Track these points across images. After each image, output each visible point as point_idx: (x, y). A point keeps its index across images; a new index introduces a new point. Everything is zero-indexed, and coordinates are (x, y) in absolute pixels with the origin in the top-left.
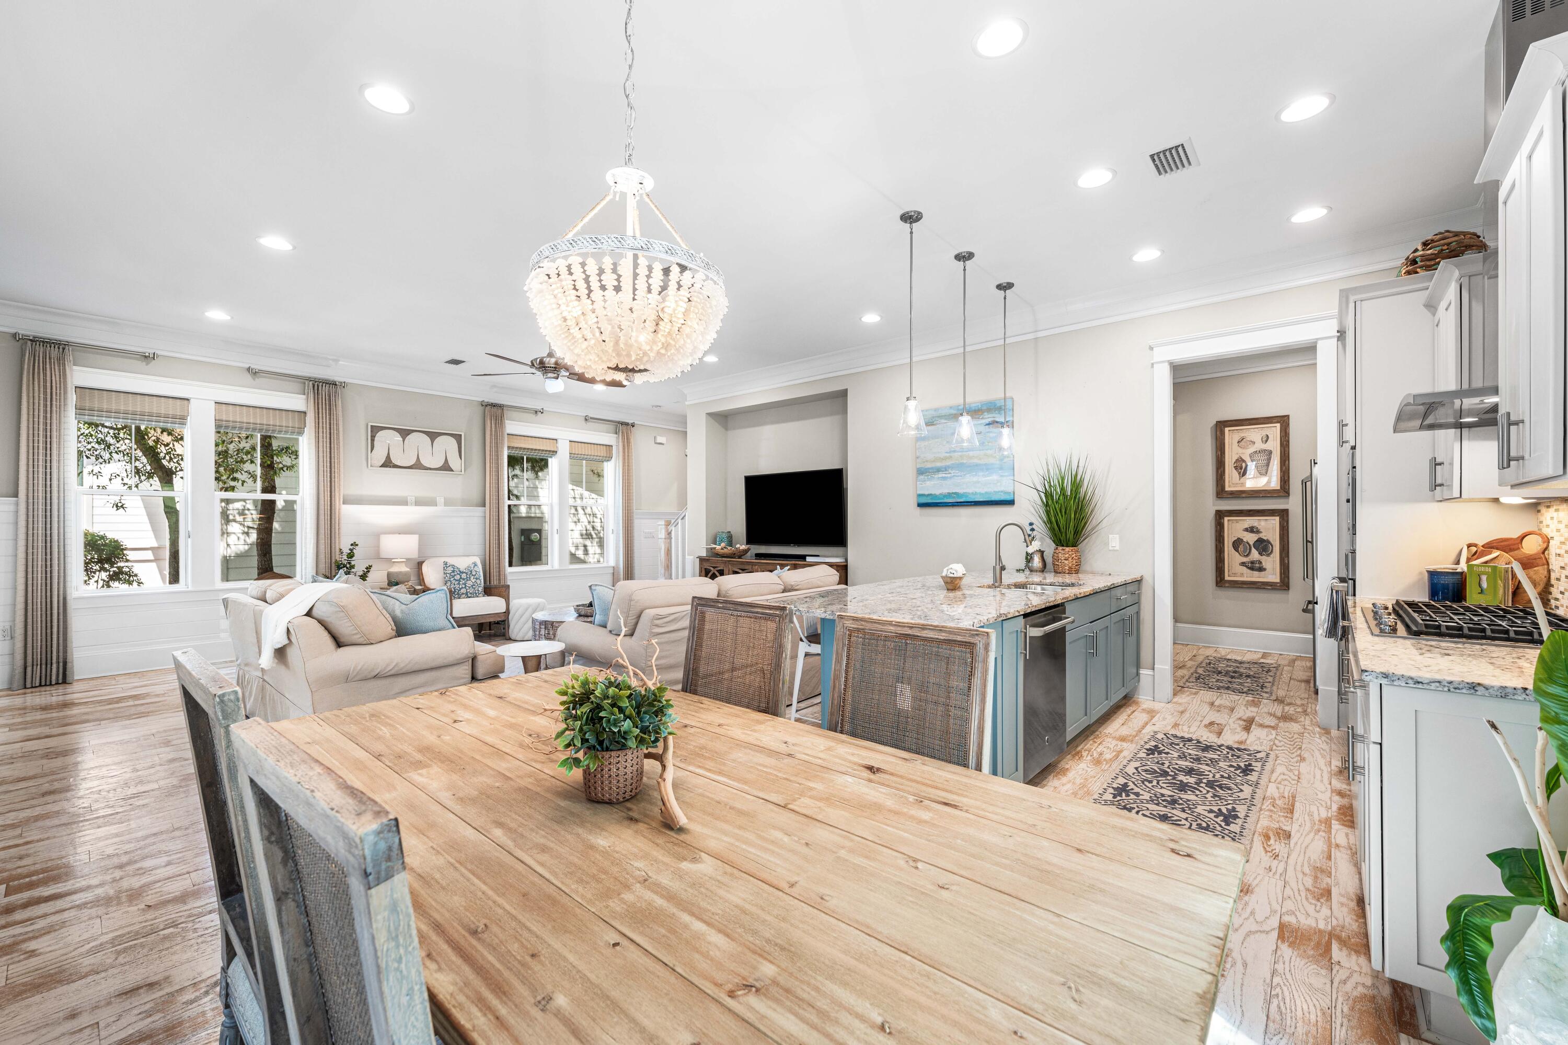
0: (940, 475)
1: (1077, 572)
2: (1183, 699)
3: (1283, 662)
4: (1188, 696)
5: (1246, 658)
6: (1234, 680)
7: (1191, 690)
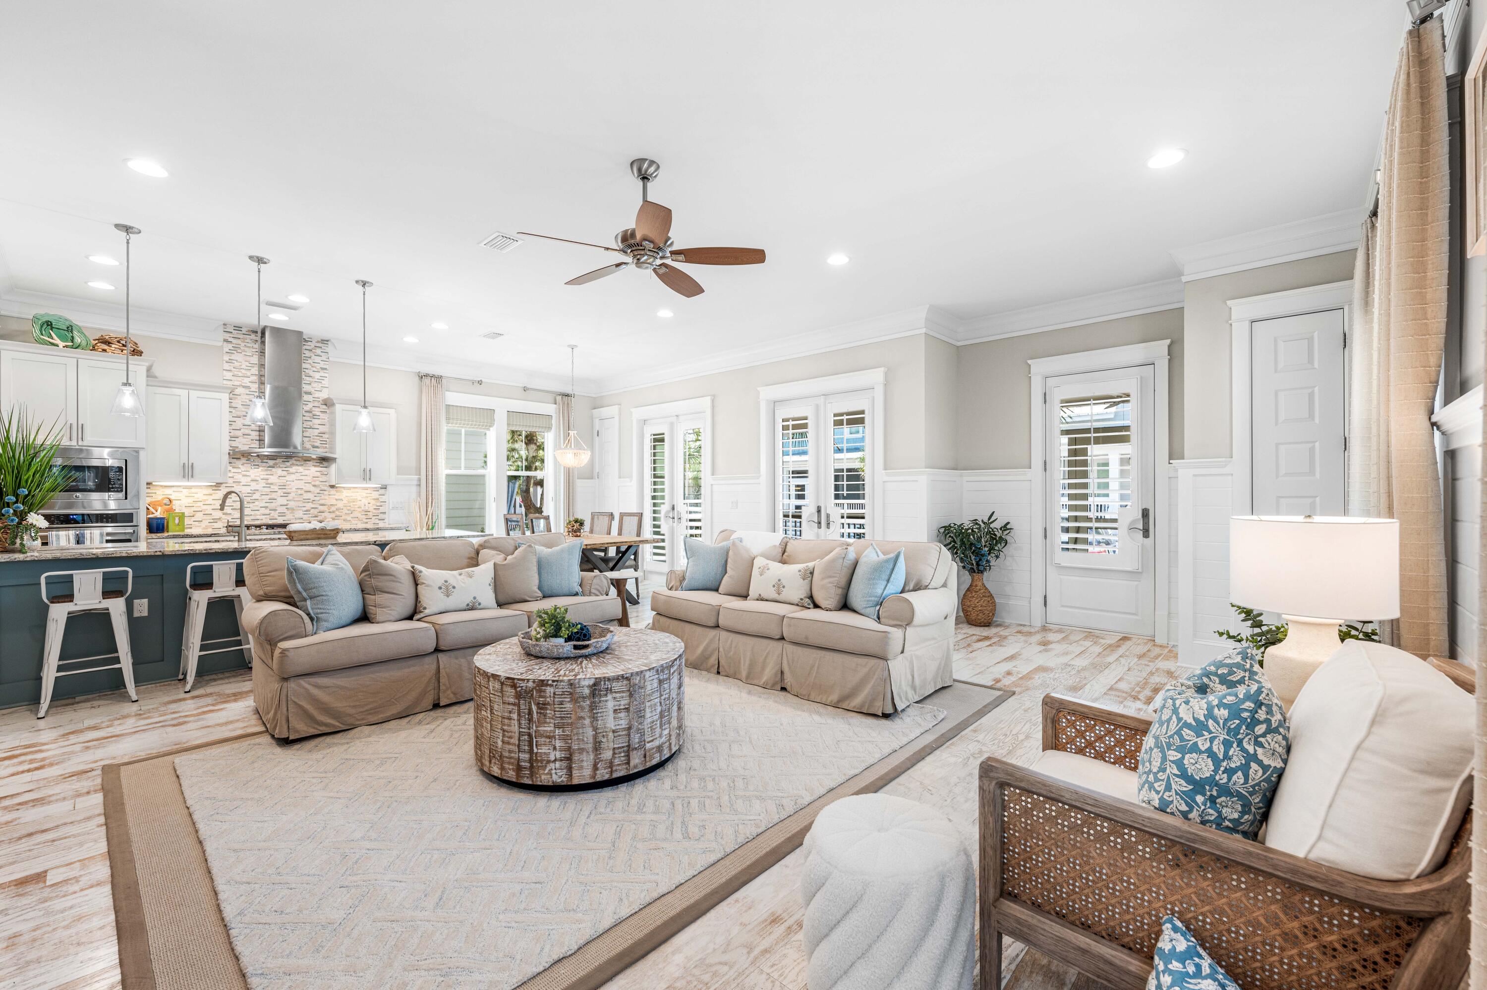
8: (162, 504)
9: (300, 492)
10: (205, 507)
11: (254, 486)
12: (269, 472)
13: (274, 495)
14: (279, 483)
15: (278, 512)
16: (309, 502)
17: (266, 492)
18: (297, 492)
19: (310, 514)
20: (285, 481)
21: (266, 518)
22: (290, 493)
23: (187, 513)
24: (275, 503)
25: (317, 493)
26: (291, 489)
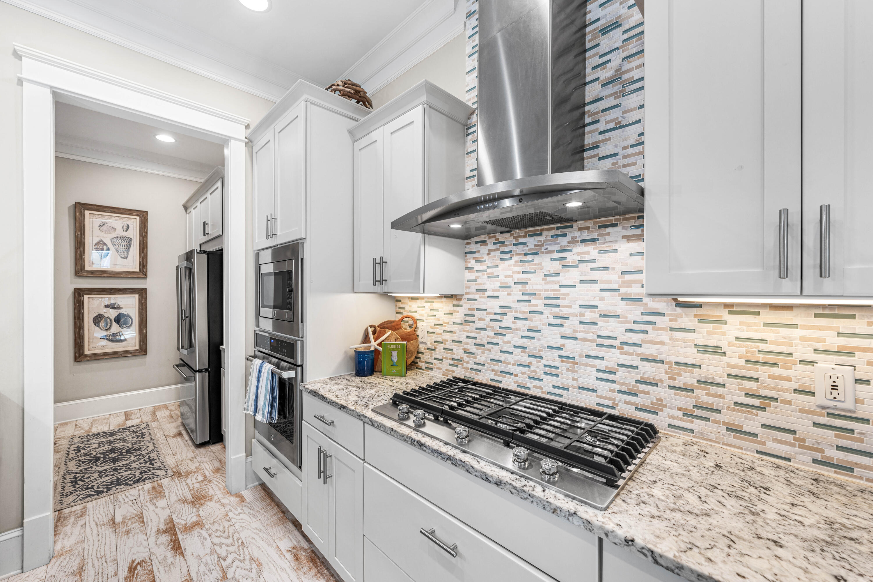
2: (71, 535)
3: (147, 418)
4: (74, 524)
5: (112, 426)
6: (117, 464)
7: (74, 508)
8: (398, 327)
9: (590, 316)
10: (446, 336)
11: (505, 299)
12: (527, 267)
13: (536, 322)
14: (546, 290)
15: (543, 362)
16: (614, 347)
17: (524, 312)
18: (582, 315)
19: (614, 382)
20: (557, 287)
21: (523, 373)
22: (567, 318)
23: (428, 343)
24: (539, 339)
25: (635, 322)
26: (570, 307)
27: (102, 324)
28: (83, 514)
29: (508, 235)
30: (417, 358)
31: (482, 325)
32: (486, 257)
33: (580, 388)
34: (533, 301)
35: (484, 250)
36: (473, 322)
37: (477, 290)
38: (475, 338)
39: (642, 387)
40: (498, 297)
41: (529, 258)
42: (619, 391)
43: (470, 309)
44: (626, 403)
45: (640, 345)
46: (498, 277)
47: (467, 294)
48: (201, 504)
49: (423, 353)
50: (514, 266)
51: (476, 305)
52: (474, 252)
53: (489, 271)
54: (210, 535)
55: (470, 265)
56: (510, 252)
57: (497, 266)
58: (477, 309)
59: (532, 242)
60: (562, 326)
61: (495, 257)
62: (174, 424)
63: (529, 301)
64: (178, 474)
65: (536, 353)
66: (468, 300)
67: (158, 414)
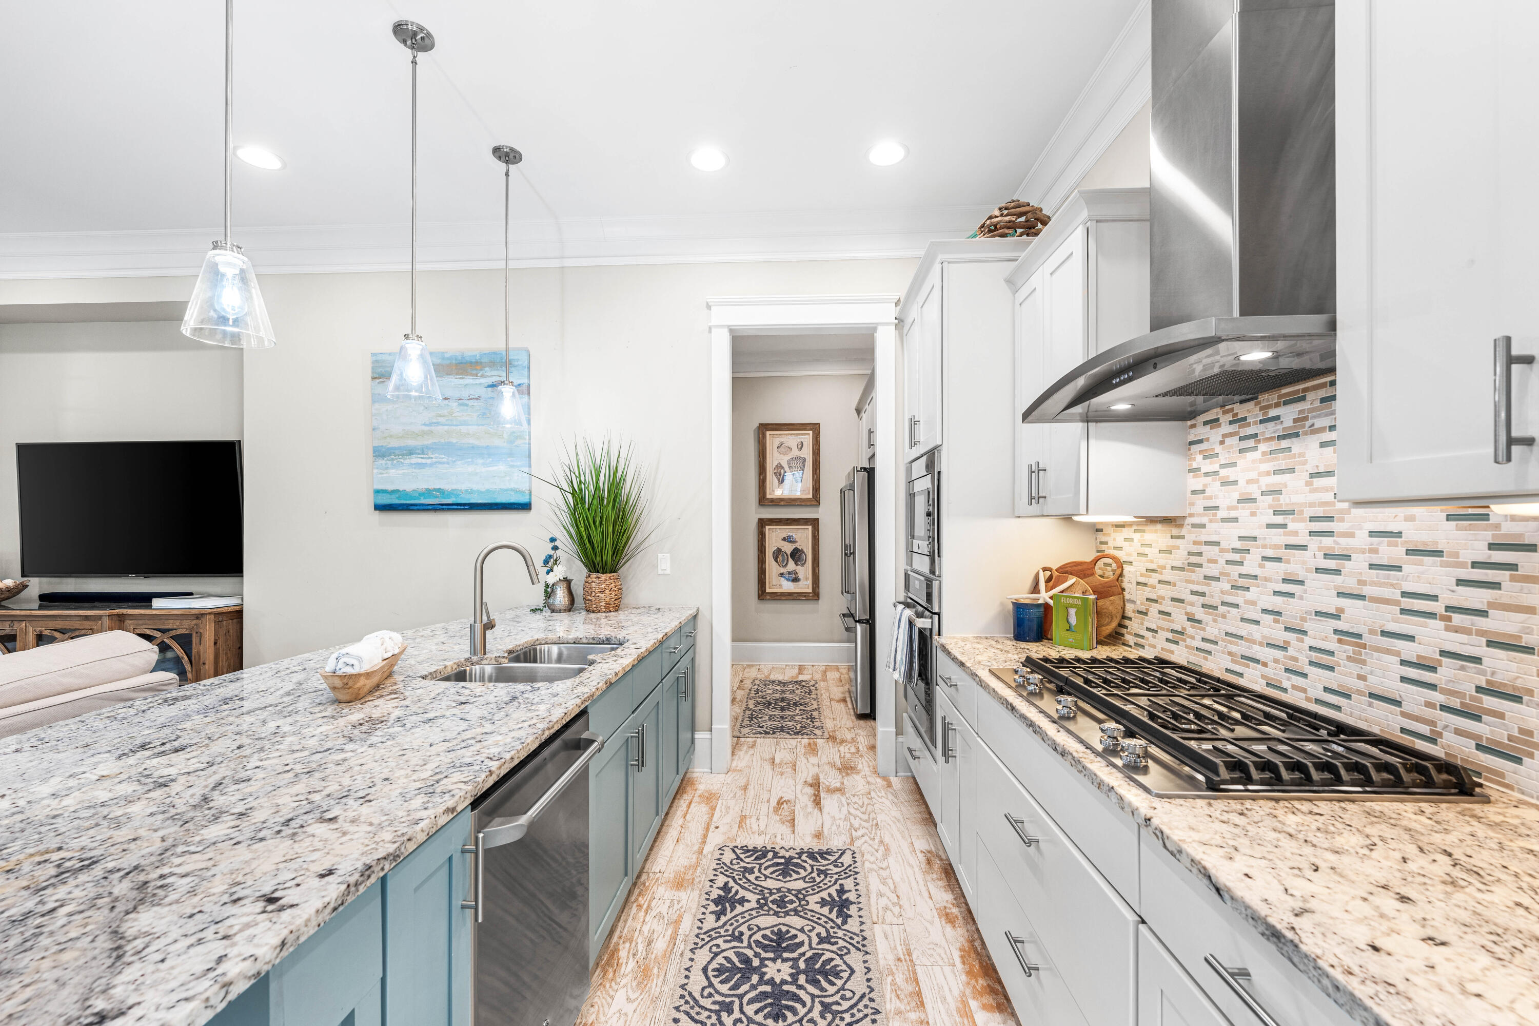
0: (414, 461)
1: (617, 609)
2: (743, 759)
3: (818, 676)
4: (746, 752)
5: (786, 676)
6: (784, 713)
7: (748, 740)
8: (1089, 572)
10: (1162, 590)
11: (1247, 522)
14: (1312, 505)
15: (1309, 641)
16: (1431, 615)
17: (1276, 547)
18: (1374, 551)
19: (1433, 687)
20: (1329, 497)
21: (1276, 661)
22: (1348, 557)
23: (1138, 602)
24: (1301, 598)
25: (1475, 565)
26: (1351, 535)
27: (780, 559)
28: (753, 746)
29: (1252, 403)
30: (1121, 625)
31: (1213, 570)
32: (1218, 449)
33: (1371, 695)
34: (1291, 526)
35: (1215, 435)
36: (1200, 566)
37: (1206, 508)
38: (1203, 594)
39: (1489, 702)
40: (1236, 520)
41: (1284, 444)
42: (1443, 708)
43: (1195, 543)
44: (1458, 732)
45: (1483, 613)
46: (1235, 482)
47: (1191, 515)
48: (847, 774)
49: (1130, 619)
50: (1261, 461)
51: (1204, 536)
52: (1201, 441)
53: (1224, 472)
54: (848, 804)
55: (1195, 466)
56: (1255, 436)
57: (1234, 464)
58: (1207, 543)
59: (1288, 414)
60: (1337, 572)
61: (1231, 446)
62: (841, 689)
63: (1284, 526)
64: (832, 738)
65: (1296, 624)
66: (1194, 526)
67: (828, 674)
